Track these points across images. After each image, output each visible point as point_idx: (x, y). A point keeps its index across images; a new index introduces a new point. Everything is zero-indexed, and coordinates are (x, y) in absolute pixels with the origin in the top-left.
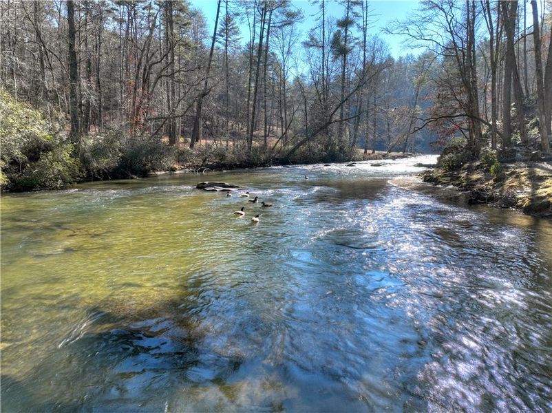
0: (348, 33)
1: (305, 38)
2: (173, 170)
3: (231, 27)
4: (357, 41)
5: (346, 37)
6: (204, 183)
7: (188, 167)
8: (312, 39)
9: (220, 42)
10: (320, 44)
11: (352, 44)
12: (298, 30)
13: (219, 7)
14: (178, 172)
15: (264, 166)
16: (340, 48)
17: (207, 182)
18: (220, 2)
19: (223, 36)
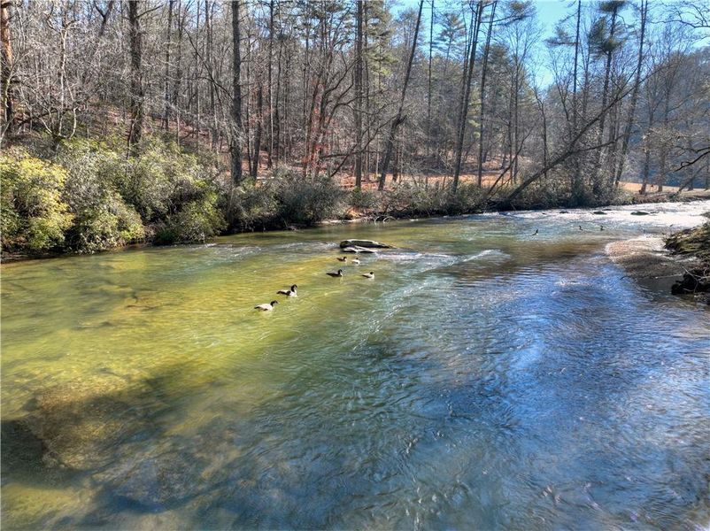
0: (618, 19)
1: (550, 34)
2: (348, 217)
3: (456, 27)
4: (631, 30)
5: (613, 25)
6: (346, 242)
7: (368, 215)
8: (560, 33)
9: (440, 48)
10: (574, 40)
11: (624, 35)
12: (539, 24)
13: (421, 8)
14: (354, 220)
15: (474, 212)
16: (603, 43)
17: (350, 241)
18: (422, 2)
19: (444, 40)
